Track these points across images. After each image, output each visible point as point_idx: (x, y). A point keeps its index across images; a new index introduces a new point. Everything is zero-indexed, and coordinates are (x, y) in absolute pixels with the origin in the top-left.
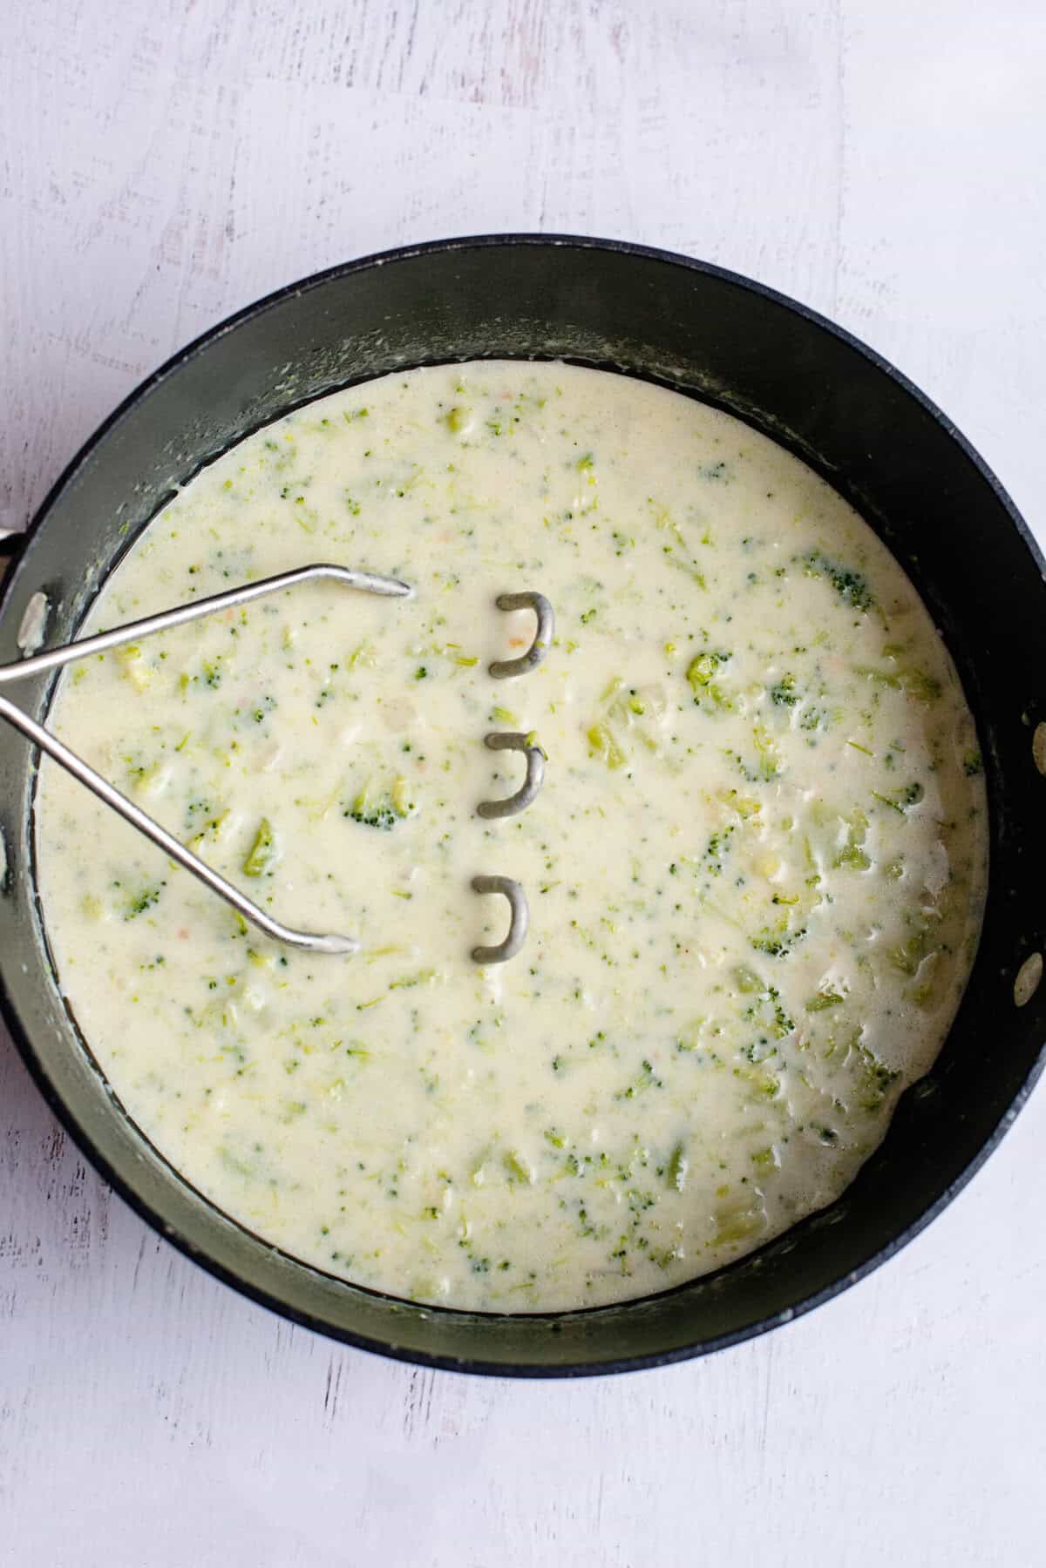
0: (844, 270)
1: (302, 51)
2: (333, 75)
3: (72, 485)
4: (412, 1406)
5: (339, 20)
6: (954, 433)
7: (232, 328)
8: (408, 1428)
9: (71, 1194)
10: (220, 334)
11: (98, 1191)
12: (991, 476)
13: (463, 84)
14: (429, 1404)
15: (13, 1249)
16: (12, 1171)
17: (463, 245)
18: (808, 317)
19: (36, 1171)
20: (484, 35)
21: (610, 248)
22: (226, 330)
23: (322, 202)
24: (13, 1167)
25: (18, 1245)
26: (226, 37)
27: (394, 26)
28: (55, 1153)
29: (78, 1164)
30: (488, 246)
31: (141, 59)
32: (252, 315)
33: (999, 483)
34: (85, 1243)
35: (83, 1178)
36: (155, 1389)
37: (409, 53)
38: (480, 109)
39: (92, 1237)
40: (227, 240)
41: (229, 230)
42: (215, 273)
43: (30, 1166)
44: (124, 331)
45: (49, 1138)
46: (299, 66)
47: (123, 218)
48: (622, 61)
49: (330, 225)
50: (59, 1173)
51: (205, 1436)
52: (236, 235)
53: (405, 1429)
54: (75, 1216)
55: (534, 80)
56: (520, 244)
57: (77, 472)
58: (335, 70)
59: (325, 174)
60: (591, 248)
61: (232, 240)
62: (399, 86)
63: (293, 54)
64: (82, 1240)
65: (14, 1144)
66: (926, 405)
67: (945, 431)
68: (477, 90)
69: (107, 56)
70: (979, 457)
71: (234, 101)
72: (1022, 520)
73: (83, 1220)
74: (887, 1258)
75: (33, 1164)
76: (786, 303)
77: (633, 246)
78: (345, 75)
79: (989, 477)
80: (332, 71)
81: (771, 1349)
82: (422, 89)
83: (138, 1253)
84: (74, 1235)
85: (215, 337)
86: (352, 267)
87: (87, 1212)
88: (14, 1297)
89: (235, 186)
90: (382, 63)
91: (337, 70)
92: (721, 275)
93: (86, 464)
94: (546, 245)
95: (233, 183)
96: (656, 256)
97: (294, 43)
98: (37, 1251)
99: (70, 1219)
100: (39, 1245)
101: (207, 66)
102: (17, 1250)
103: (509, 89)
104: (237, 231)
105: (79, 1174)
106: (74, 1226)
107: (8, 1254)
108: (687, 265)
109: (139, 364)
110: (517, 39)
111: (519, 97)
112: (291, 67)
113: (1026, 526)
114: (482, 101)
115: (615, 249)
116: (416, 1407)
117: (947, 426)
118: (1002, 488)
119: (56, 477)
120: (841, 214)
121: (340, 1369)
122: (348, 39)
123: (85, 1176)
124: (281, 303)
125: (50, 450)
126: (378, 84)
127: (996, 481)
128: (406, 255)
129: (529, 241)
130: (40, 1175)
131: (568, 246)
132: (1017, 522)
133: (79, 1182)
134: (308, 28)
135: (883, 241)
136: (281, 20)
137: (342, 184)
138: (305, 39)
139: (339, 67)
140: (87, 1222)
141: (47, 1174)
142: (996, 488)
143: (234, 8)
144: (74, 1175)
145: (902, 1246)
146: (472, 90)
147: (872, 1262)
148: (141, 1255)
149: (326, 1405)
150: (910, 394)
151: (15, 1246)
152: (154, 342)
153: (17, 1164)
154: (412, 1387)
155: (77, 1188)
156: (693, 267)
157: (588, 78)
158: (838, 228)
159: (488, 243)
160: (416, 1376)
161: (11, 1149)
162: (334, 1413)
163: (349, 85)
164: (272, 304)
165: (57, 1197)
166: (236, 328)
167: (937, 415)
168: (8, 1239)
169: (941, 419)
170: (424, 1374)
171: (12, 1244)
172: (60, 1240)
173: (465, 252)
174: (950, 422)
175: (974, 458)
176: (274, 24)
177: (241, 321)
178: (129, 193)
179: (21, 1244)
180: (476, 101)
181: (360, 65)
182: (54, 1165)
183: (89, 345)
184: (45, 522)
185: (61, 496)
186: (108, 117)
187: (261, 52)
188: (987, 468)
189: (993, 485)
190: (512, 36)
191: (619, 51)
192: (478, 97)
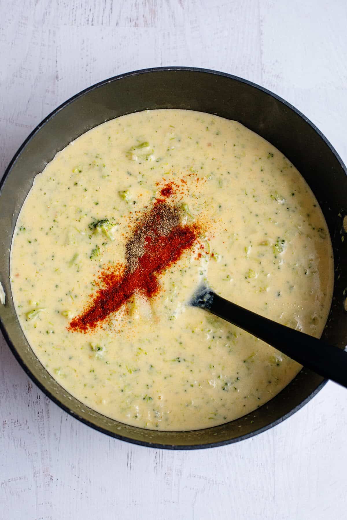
0: (264, 72)
1: (75, 15)
2: (86, 22)
3: (14, 166)
4: (156, 464)
5: (87, 4)
6: (308, 121)
7: (62, 108)
8: (156, 470)
9: (36, 404)
10: (58, 111)
11: (45, 402)
12: (321, 134)
13: (130, 21)
14: (162, 462)
15: (19, 424)
16: (15, 398)
17: (137, 73)
18: (255, 87)
19: (24, 397)
20: (136, 4)
21: (186, 70)
22: (60, 109)
23: (87, 65)
24: (16, 397)
25: (20, 423)
26: (49, 12)
27: (105, 4)
28: (29, 391)
29: (37, 394)
30: (145, 73)
31: (21, 23)
32: (68, 103)
33: (324, 136)
34: (42, 420)
35: (39, 398)
36: (70, 466)
37: (111, 13)
38: (137, 29)
39: (44, 418)
40: (56, 81)
41: (57, 77)
42: (53, 92)
43: (21, 396)
44: (25, 115)
45: (27, 386)
46: (75, 20)
47: (21, 77)
48: (183, 9)
49: (91, 73)
50: (31, 398)
51: (89, 480)
52: (59, 79)
53: (155, 472)
54: (38, 411)
55: (154, 18)
56: (156, 71)
57: (15, 162)
58: (87, 20)
59: (87, 56)
60: (180, 70)
61: (58, 81)
62: (109, 24)
63: (72, 16)
64: (41, 419)
65: (15, 389)
66: (297, 113)
67: (304, 120)
68: (135, 23)
69: (10, 23)
70: (317, 128)
71: (54, 33)
72: (333, 148)
73: (41, 412)
74: (311, 398)
75: (22, 395)
76: (247, 83)
77: (194, 68)
78: (90, 22)
79: (321, 135)
80: (86, 21)
81: (274, 433)
82: (117, 24)
83: (60, 422)
84: (38, 418)
85: (57, 112)
86: (100, 84)
87: (42, 409)
88: (20, 440)
89: (58, 63)
90: (102, 17)
91: (88, 20)
92: (224, 75)
93: (18, 159)
94: (165, 71)
95: (57, 62)
96: (202, 71)
97: (72, 13)
98: (27, 424)
99: (37, 413)
100: (27, 422)
101: (44, 23)
102: (20, 425)
103: (146, 22)
104: (60, 77)
105: (38, 397)
106: (38, 415)
107: (17, 426)
108: (213, 73)
109: (31, 125)
110: (147, 4)
111: (150, 24)
112: (72, 21)
113: (334, 150)
114: (137, 26)
115: (188, 70)
116: (158, 464)
117: (305, 119)
118: (325, 138)
119: (7, 166)
120: (262, 53)
121: (131, 453)
122: (90, 10)
123: (40, 398)
124: (78, 99)
125: (4, 157)
126: (102, 24)
127: (323, 136)
128: (118, 79)
129: (159, 70)
130: (25, 399)
131: (172, 70)
132: (332, 149)
133: (38, 400)
134: (77, 7)
135: (277, 61)
136: (67, 6)
137: (93, 58)
138: (76, 11)
139: (88, 19)
140: (42, 413)
141: (27, 399)
142: (323, 138)
143: (51, 3)
144: (36, 398)
145: (316, 393)
146: (133, 23)
147: (307, 400)
148: (61, 422)
149: (128, 466)
150: (292, 109)
151: (19, 423)
152: (35, 117)
153: (17, 396)
154: (156, 457)
155: (38, 402)
156: (215, 73)
157: (172, 15)
158: (261, 58)
159: (145, 72)
160: (157, 453)
161: (15, 391)
162: (131, 468)
163: (92, 25)
164: (75, 99)
165: (31, 405)
166: (63, 108)
167: (301, 116)
168: (17, 421)
169: (303, 117)
170: (159, 452)
171: (18, 423)
172: (34, 420)
173: (138, 76)
174: (306, 117)
175: (315, 129)
176: (65, 7)
177: (65, 106)
178: (22, 68)
179: (21, 422)
180: (136, 26)
181: (95, 18)
182: (29, 395)
183: (14, 121)
184: (6, 180)
185: (10, 170)
186: (13, 44)
187: (62, 17)
188: (320, 131)
189: (322, 137)
190: (145, 3)
191: (182, 5)
192: (136, 25)
